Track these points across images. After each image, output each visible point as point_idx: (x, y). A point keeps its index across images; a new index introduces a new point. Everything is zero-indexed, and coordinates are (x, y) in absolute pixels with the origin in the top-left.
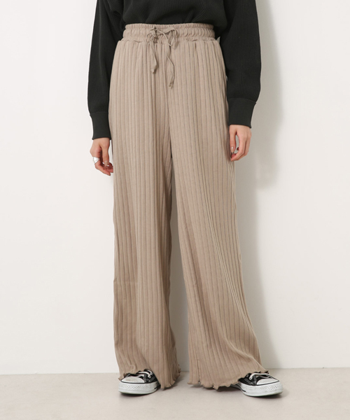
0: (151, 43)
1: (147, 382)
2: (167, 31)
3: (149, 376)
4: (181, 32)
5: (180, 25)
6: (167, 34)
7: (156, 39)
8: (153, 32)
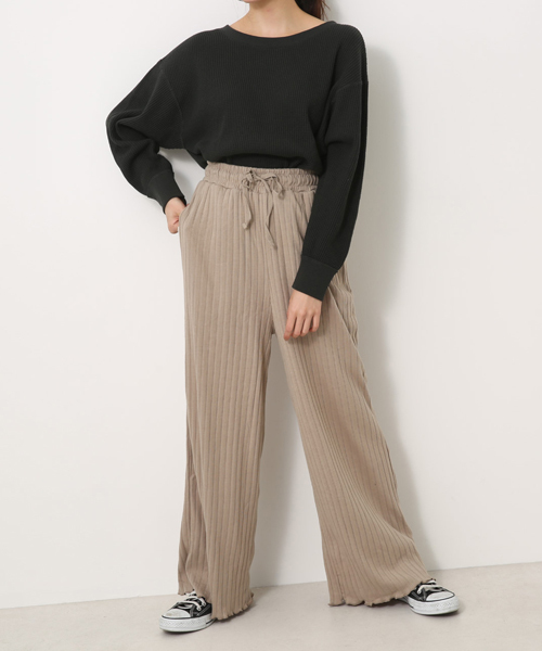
0: (245, 191)
1: (195, 616)
2: (266, 176)
3: (199, 607)
4: (283, 179)
5: (283, 170)
6: (266, 180)
7: (251, 185)
8: (249, 177)
